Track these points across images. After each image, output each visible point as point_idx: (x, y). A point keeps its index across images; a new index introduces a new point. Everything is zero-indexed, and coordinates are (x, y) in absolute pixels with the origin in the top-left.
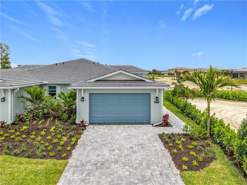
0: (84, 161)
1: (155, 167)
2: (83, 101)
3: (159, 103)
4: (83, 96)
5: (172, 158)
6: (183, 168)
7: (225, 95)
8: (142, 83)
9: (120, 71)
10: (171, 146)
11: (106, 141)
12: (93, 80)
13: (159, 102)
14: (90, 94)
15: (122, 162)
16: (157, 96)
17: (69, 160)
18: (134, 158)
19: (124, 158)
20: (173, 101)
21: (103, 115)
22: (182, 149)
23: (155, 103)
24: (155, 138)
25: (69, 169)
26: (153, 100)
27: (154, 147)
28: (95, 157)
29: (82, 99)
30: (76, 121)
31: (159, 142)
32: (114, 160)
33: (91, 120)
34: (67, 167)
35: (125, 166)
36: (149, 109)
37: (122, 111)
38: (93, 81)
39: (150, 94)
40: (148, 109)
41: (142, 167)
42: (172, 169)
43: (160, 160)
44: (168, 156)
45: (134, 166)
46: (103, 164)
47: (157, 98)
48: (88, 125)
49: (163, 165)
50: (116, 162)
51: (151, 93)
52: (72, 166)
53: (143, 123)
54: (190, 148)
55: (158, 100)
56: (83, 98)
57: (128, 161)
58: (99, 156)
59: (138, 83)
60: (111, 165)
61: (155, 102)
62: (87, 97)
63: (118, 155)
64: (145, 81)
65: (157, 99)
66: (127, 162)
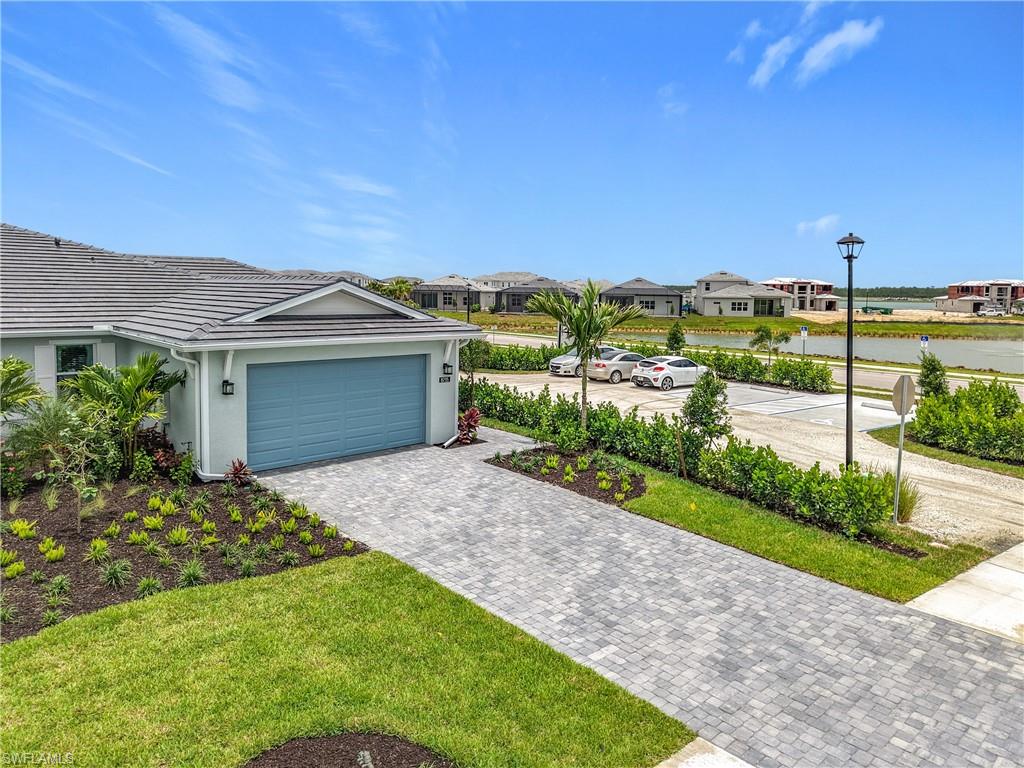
2: (231, 393)
3: (450, 381)
8: (399, 323)
9: (341, 286)
12: (251, 318)
13: (449, 378)
14: (248, 366)
16: (446, 361)
21: (291, 439)
23: (440, 382)
26: (435, 372)
29: (229, 388)
38: (253, 320)
39: (426, 355)
47: (445, 366)
51: (430, 355)
53: (407, 447)
55: (450, 374)
59: (390, 323)
61: (440, 378)
62: (240, 381)
64: (406, 317)
65: (448, 369)
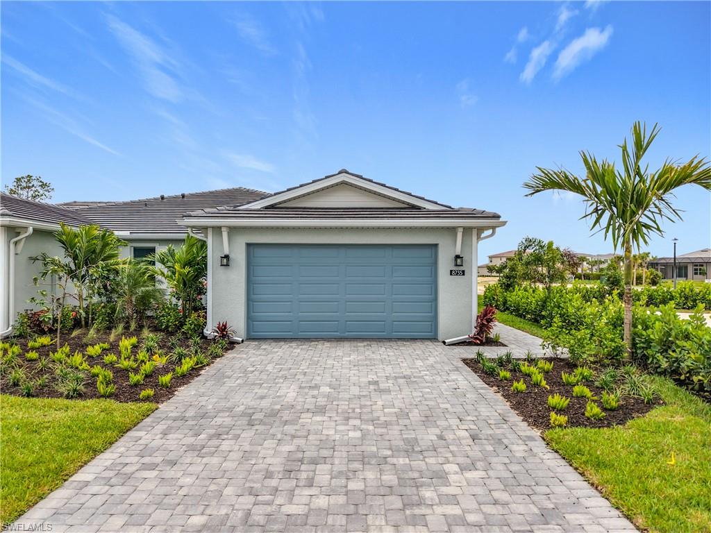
0: (210, 407)
1: (454, 422)
2: (227, 265)
3: (464, 274)
4: (226, 252)
5: (511, 402)
6: (552, 422)
7: (660, 295)
8: (412, 212)
9: (343, 177)
10: (506, 380)
11: (291, 370)
12: (257, 205)
13: (463, 272)
14: (248, 245)
15: (340, 411)
16: (458, 252)
17: (160, 406)
18: (380, 403)
19: (347, 403)
20: (505, 303)
21: (291, 314)
22: (544, 383)
23: (451, 274)
24: (453, 365)
25: (154, 425)
26: (445, 263)
27: (448, 381)
28: (249, 400)
29: (225, 260)
30: (205, 331)
31: (464, 373)
32: (312, 407)
33: (253, 327)
34: (148, 420)
35: (347, 419)
36: (433, 296)
37: (347, 302)
38: (259, 208)
39: (436, 245)
40: (431, 295)
41: (408, 421)
42: (513, 427)
43: (469, 407)
44: (497, 401)
45: (379, 420)
46: (274, 414)
47: (458, 257)
48: (243, 341)
49: (479, 418)
50: (321, 410)
51: (440, 246)
52: (167, 418)
53: (413, 340)
54: (570, 381)
55: (462, 266)
56: (227, 257)
57: (361, 408)
58: (262, 398)
59: (400, 212)
60: (301, 417)
61: (451, 271)
62: (239, 257)
63: (328, 396)
64: (419, 208)
65: (459, 260)
66: (358, 410)
